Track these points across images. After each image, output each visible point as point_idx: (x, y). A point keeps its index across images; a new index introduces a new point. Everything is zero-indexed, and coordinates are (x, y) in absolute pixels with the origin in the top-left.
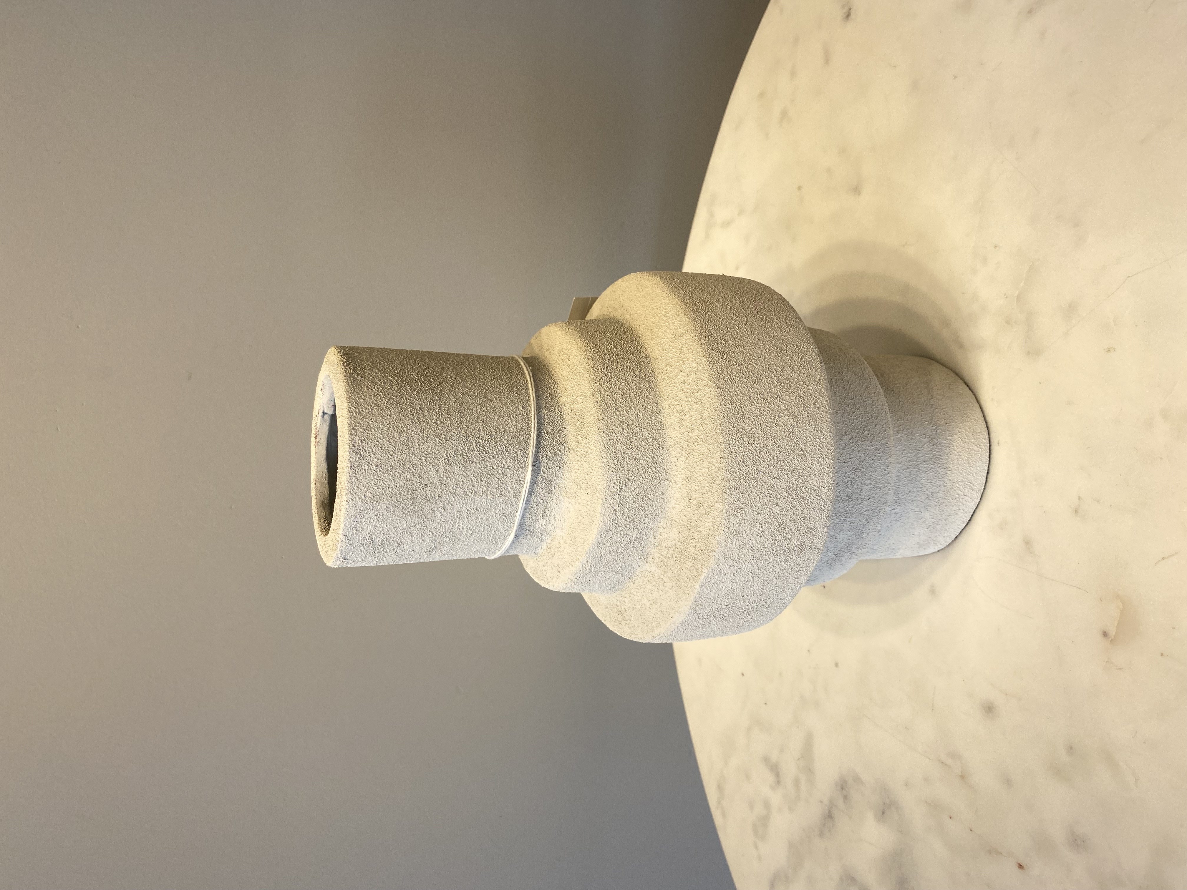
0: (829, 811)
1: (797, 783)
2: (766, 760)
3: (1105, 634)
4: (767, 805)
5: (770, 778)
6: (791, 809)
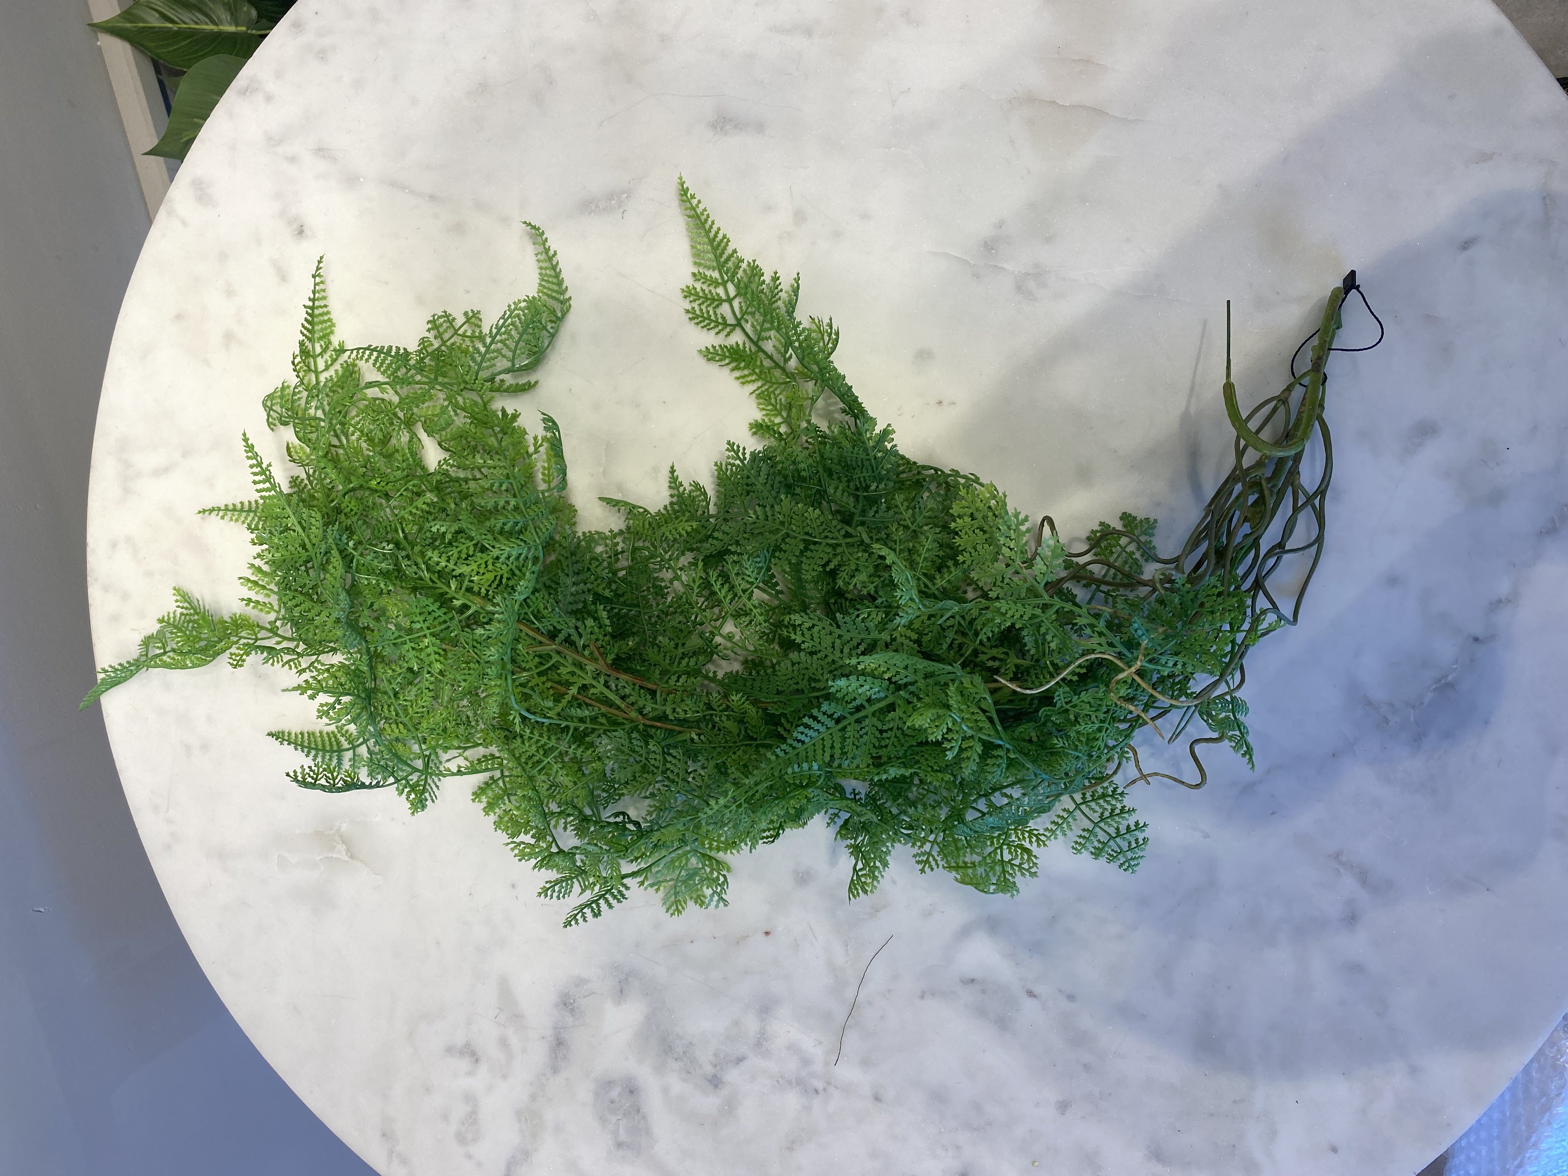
0: (558, 1039)
1: (504, 1043)
2: (450, 1050)
4: (470, 1098)
5: (464, 1064)
6: (504, 1077)
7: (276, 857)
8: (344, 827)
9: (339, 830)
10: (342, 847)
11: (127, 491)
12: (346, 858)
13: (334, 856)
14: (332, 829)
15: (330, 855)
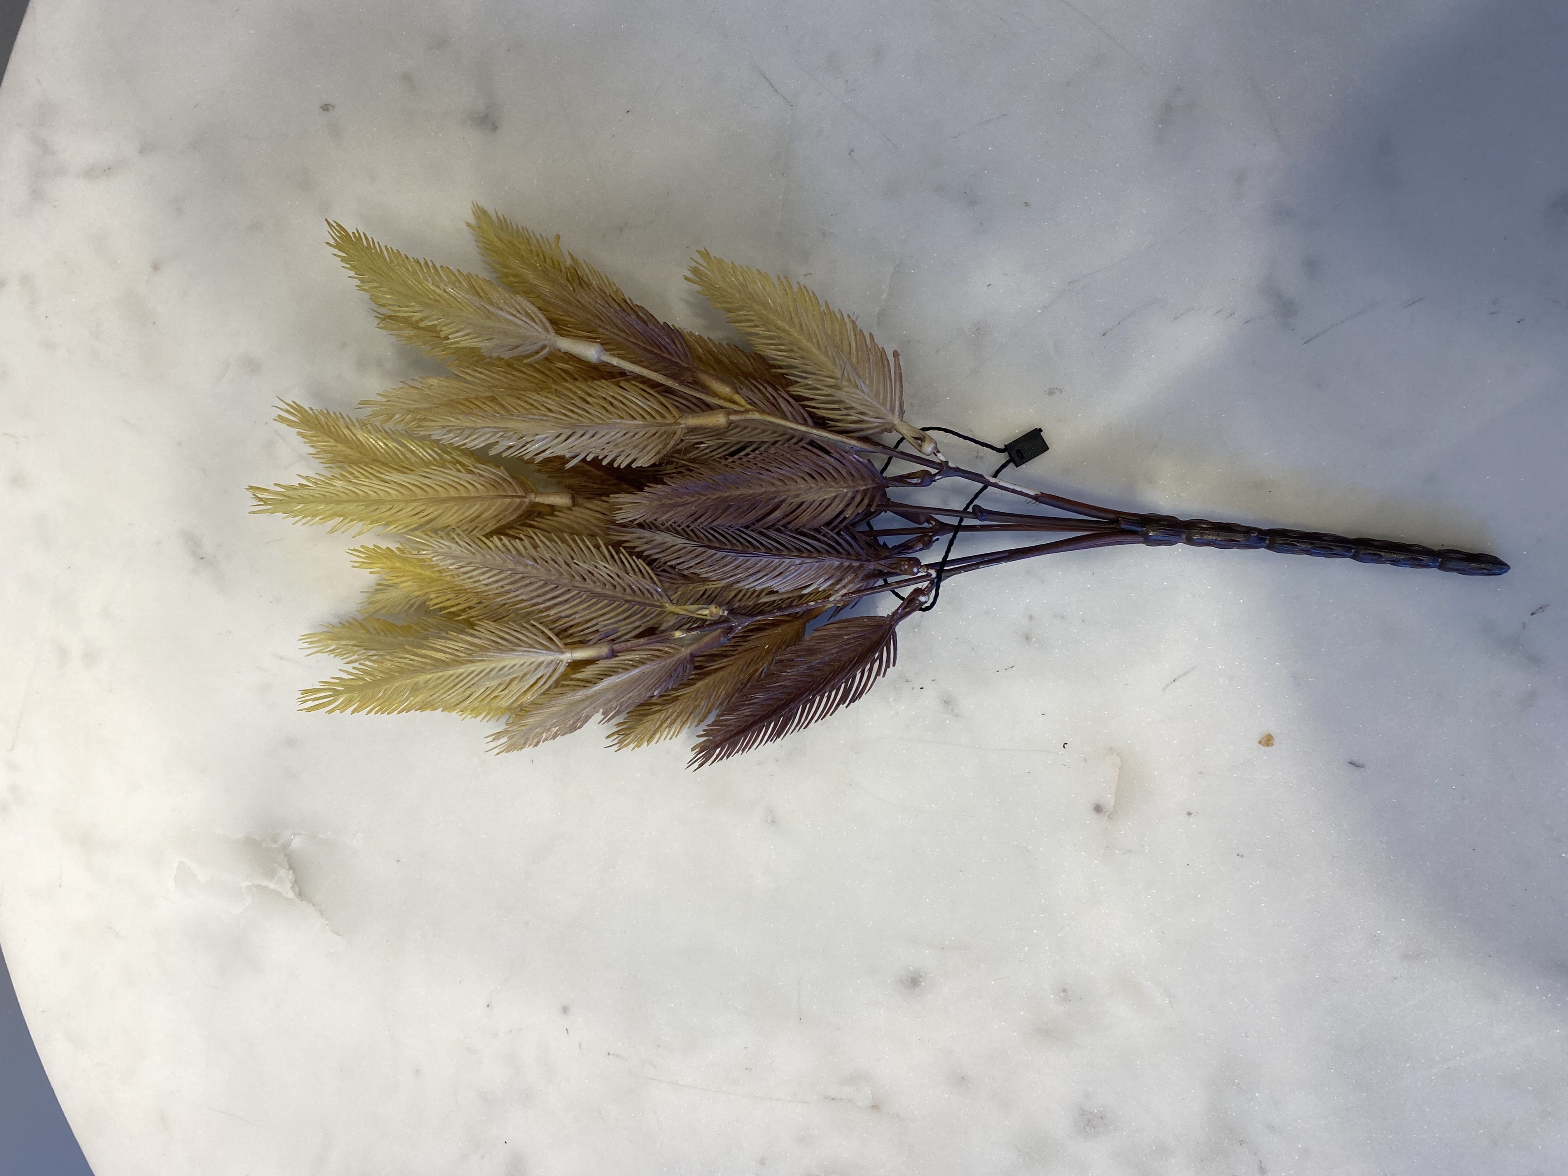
3: (1098, 809)
7: (176, 865)
8: (297, 843)
9: (286, 846)
10: (286, 875)
11: (37, 195)
12: (291, 895)
13: (272, 886)
14: (277, 842)
15: (265, 883)
